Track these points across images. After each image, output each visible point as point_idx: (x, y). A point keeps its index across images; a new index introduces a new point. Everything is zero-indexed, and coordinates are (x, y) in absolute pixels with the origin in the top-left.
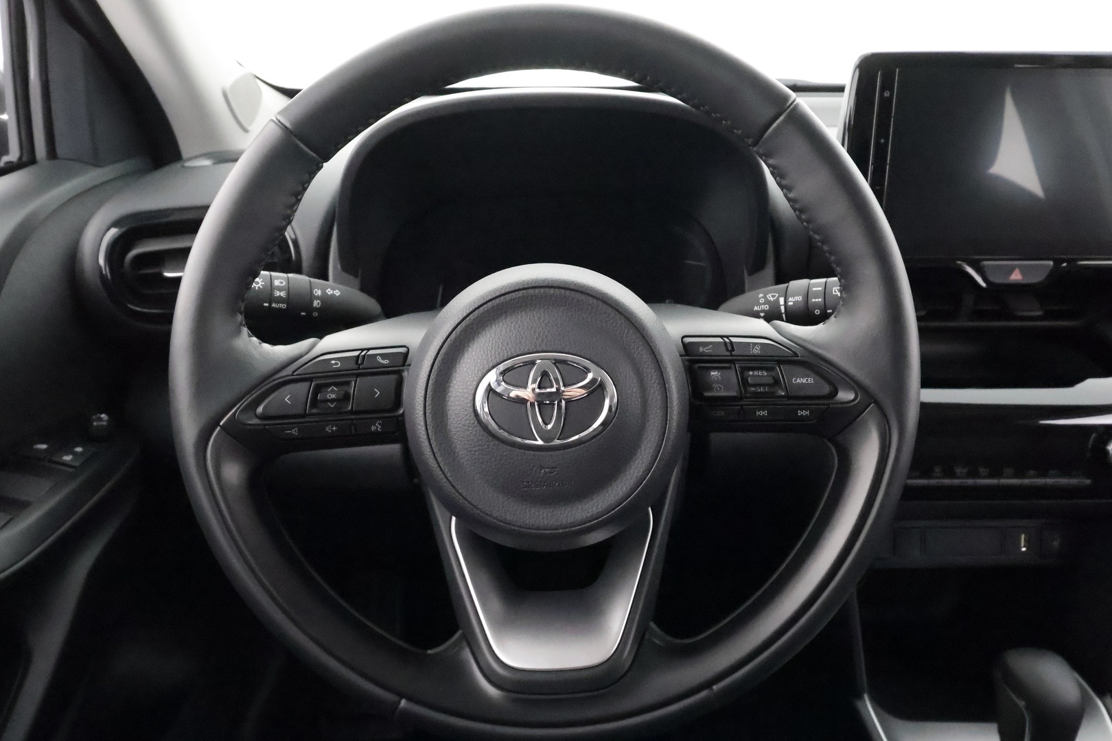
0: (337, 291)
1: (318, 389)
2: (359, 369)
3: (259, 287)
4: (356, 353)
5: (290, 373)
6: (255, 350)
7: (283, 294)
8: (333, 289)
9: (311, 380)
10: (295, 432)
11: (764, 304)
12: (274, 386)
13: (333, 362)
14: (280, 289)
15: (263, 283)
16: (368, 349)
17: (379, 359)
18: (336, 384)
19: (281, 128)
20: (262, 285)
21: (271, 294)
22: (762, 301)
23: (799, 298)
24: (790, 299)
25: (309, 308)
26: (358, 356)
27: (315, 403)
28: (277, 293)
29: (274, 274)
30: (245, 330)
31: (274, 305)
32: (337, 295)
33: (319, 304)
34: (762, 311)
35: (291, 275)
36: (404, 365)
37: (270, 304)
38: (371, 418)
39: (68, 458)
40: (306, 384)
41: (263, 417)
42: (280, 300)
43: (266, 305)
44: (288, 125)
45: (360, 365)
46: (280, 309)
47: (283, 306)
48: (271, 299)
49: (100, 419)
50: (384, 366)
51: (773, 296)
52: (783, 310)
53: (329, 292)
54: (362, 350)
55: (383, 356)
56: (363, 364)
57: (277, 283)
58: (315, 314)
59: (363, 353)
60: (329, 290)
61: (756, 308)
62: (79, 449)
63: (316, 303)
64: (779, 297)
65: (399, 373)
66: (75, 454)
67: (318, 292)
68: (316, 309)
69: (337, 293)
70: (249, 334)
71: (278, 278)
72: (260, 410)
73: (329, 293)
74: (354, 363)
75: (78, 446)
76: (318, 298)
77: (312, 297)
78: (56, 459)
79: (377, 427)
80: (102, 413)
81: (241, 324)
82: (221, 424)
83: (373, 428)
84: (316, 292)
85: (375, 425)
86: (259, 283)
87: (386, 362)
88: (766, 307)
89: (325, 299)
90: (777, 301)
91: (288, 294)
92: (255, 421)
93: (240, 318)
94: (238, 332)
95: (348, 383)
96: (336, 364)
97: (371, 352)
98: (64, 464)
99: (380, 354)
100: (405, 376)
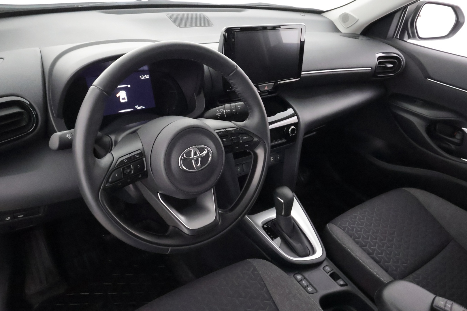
1: (123, 170)
2: (132, 160)
4: (129, 156)
5: (114, 167)
9: (120, 168)
10: (120, 184)
11: (219, 113)
12: (111, 173)
13: (124, 160)
16: (130, 153)
17: (136, 156)
18: (127, 167)
19: (98, 89)
22: (218, 112)
23: (229, 110)
24: (227, 111)
34: (219, 115)
36: (142, 156)
38: (138, 174)
41: (111, 183)
44: (101, 88)
50: (138, 157)
51: (222, 110)
52: (225, 114)
55: (137, 154)
56: (132, 158)
61: (217, 114)
64: (223, 110)
65: (142, 159)
72: (110, 180)
82: (101, 188)
83: (139, 177)
87: (138, 156)
88: (220, 114)
90: (223, 111)
95: (130, 165)
96: (126, 161)
97: (133, 154)
99: (136, 154)
100: (144, 159)
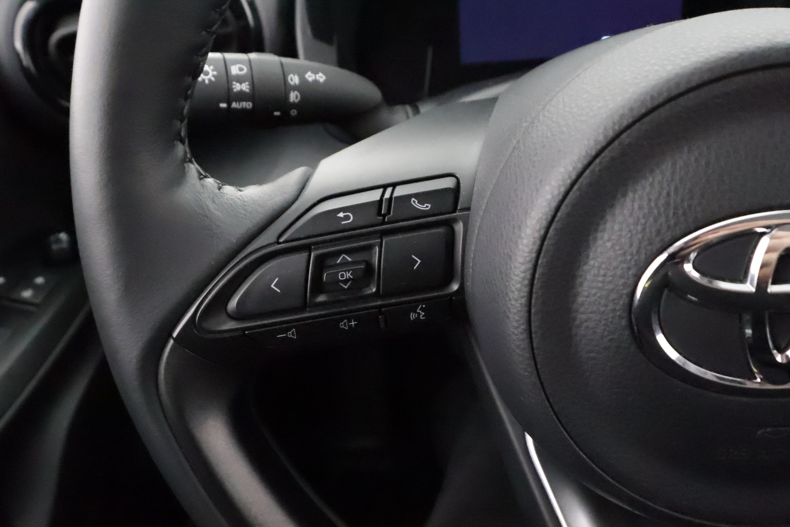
0: (321, 74)
1: (321, 263)
2: (383, 223)
3: (210, 80)
4: (375, 195)
5: (273, 239)
6: (214, 202)
7: (245, 87)
8: (315, 72)
9: (307, 248)
10: (291, 334)
12: (251, 263)
13: (341, 215)
14: (240, 80)
15: (215, 73)
16: (394, 185)
17: (415, 203)
18: (348, 252)
20: (214, 76)
21: (229, 89)
25: (283, 103)
26: (381, 201)
27: (318, 287)
28: (237, 87)
29: (229, 56)
30: (193, 168)
31: (234, 105)
32: (322, 80)
33: (297, 97)
35: (253, 56)
36: (455, 210)
37: (229, 104)
38: (409, 302)
39: (27, 294)
40: (301, 257)
41: (237, 316)
42: (241, 97)
43: (223, 105)
45: (384, 216)
46: (243, 111)
47: (248, 105)
48: (230, 97)
49: (59, 241)
50: (425, 215)
53: (310, 77)
54: (385, 187)
55: (422, 197)
56: (390, 214)
57: (234, 70)
58: (294, 112)
59: (387, 195)
60: (309, 73)
62: (40, 280)
63: (294, 97)
65: (449, 224)
66: (36, 288)
67: (294, 80)
68: (294, 106)
69: (321, 78)
70: (200, 174)
71: (236, 62)
72: (233, 304)
73: (310, 79)
74: (374, 211)
75: (38, 275)
76: (295, 88)
77: (287, 88)
78: (14, 296)
79: (419, 314)
80: (60, 232)
81: (185, 160)
82: (175, 335)
83: (413, 316)
84: (291, 80)
85: (415, 312)
86: (209, 73)
87: (426, 207)
89: (304, 87)
91: (253, 85)
92: (231, 325)
93: (181, 149)
94: (180, 177)
95: (370, 248)
96: (347, 218)
97: (400, 191)
98: (25, 302)
99: (417, 196)
100: (459, 227)
